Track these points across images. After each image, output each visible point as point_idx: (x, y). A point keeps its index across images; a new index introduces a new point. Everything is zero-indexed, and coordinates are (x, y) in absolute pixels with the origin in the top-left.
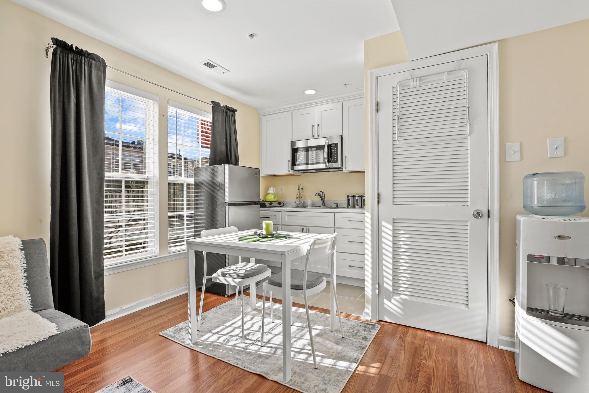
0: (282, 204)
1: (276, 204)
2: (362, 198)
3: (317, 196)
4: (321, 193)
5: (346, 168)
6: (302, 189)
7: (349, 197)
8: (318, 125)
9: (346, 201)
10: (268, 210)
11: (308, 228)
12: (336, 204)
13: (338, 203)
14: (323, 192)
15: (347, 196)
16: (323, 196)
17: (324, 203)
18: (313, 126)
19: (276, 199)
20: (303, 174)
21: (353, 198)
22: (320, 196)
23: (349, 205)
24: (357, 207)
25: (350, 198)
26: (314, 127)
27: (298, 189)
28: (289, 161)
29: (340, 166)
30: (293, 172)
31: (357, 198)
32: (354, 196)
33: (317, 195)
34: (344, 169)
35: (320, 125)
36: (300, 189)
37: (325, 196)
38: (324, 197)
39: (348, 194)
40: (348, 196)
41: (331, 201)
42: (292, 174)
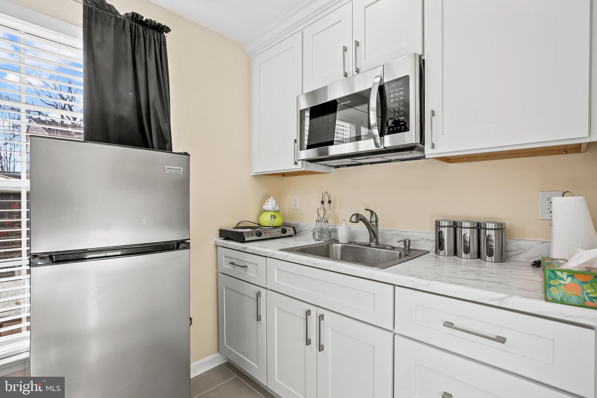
0: (290, 231)
1: (277, 232)
2: (482, 231)
3: (353, 222)
4: (367, 216)
5: (433, 146)
6: (330, 202)
7: (440, 226)
8: (357, 44)
9: (433, 236)
10: (244, 250)
11: (321, 311)
12: (405, 241)
13: (409, 241)
14: (372, 212)
15: (434, 223)
16: (374, 219)
17: (376, 236)
18: (345, 49)
19: (278, 221)
20: (333, 170)
21: (452, 229)
22: (363, 220)
23: (440, 245)
24: (464, 255)
25: (445, 231)
26: (347, 54)
27: (323, 202)
28: (296, 141)
29: (414, 142)
30: (306, 165)
31: (464, 231)
32: (455, 226)
33: (354, 219)
34: (428, 151)
35: (362, 45)
36: (326, 202)
37: (377, 221)
38: (374, 223)
39: (437, 219)
40: (438, 225)
41: (394, 232)
42: (303, 169)
